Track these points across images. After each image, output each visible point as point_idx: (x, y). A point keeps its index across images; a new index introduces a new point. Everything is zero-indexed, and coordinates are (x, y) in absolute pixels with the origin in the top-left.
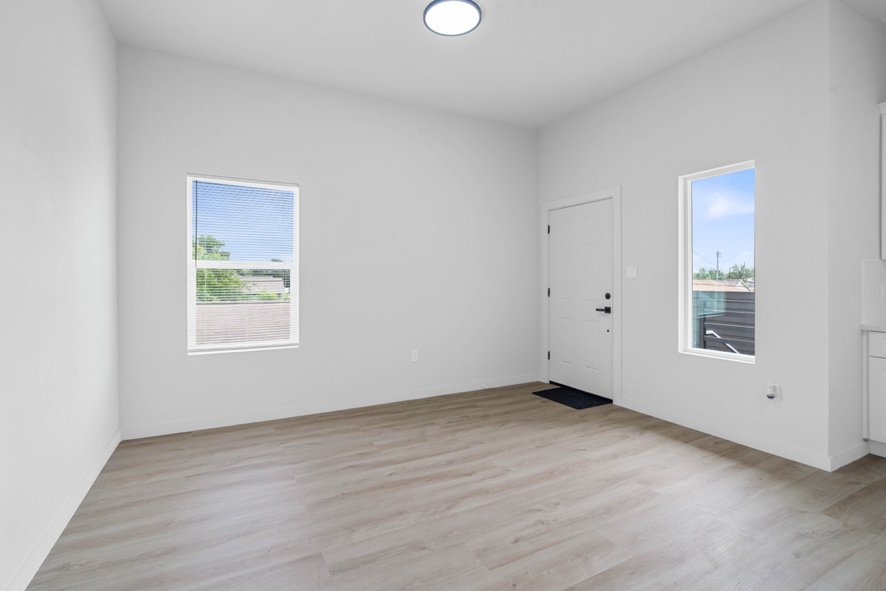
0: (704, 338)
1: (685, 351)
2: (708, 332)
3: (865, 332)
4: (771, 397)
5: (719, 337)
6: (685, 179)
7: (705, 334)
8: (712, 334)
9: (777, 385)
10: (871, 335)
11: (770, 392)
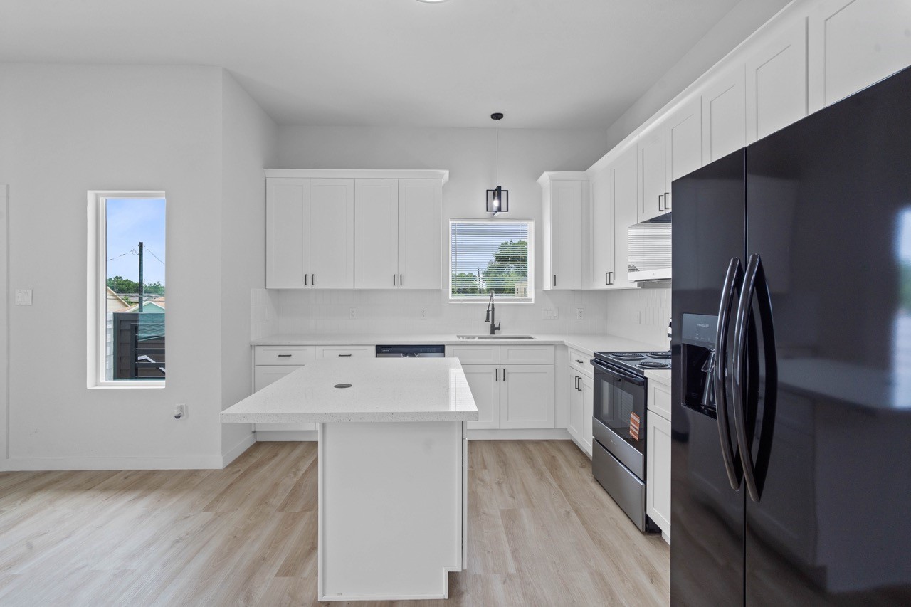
0: (136, 364)
1: (96, 386)
2: (140, 358)
3: (252, 347)
4: (178, 417)
5: (153, 362)
6: (97, 194)
7: (136, 360)
8: (146, 359)
9: (184, 404)
10: (257, 348)
11: (176, 412)
